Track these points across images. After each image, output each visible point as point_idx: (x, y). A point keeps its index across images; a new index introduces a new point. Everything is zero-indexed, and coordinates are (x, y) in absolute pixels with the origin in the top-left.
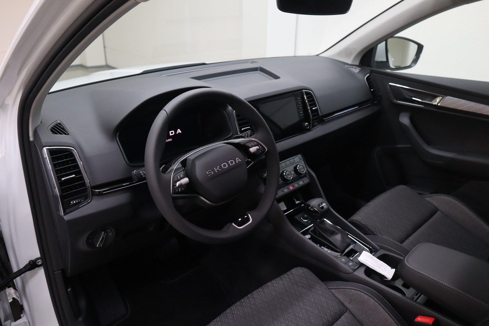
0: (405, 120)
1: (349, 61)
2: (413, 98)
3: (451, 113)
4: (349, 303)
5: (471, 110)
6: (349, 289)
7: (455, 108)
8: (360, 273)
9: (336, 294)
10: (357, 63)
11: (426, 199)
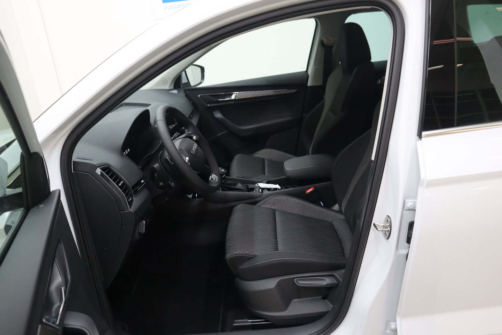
0: (218, 115)
1: (167, 87)
2: (219, 100)
3: (245, 101)
4: (274, 206)
5: (255, 96)
6: (267, 201)
7: (246, 97)
8: (266, 192)
9: (265, 207)
10: (172, 87)
11: (255, 156)
